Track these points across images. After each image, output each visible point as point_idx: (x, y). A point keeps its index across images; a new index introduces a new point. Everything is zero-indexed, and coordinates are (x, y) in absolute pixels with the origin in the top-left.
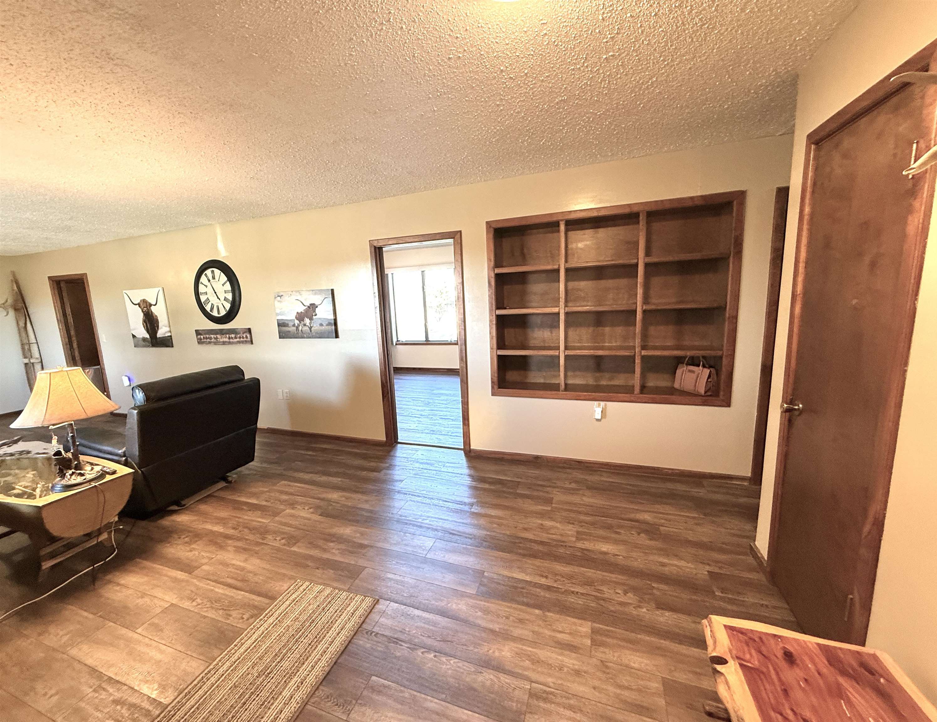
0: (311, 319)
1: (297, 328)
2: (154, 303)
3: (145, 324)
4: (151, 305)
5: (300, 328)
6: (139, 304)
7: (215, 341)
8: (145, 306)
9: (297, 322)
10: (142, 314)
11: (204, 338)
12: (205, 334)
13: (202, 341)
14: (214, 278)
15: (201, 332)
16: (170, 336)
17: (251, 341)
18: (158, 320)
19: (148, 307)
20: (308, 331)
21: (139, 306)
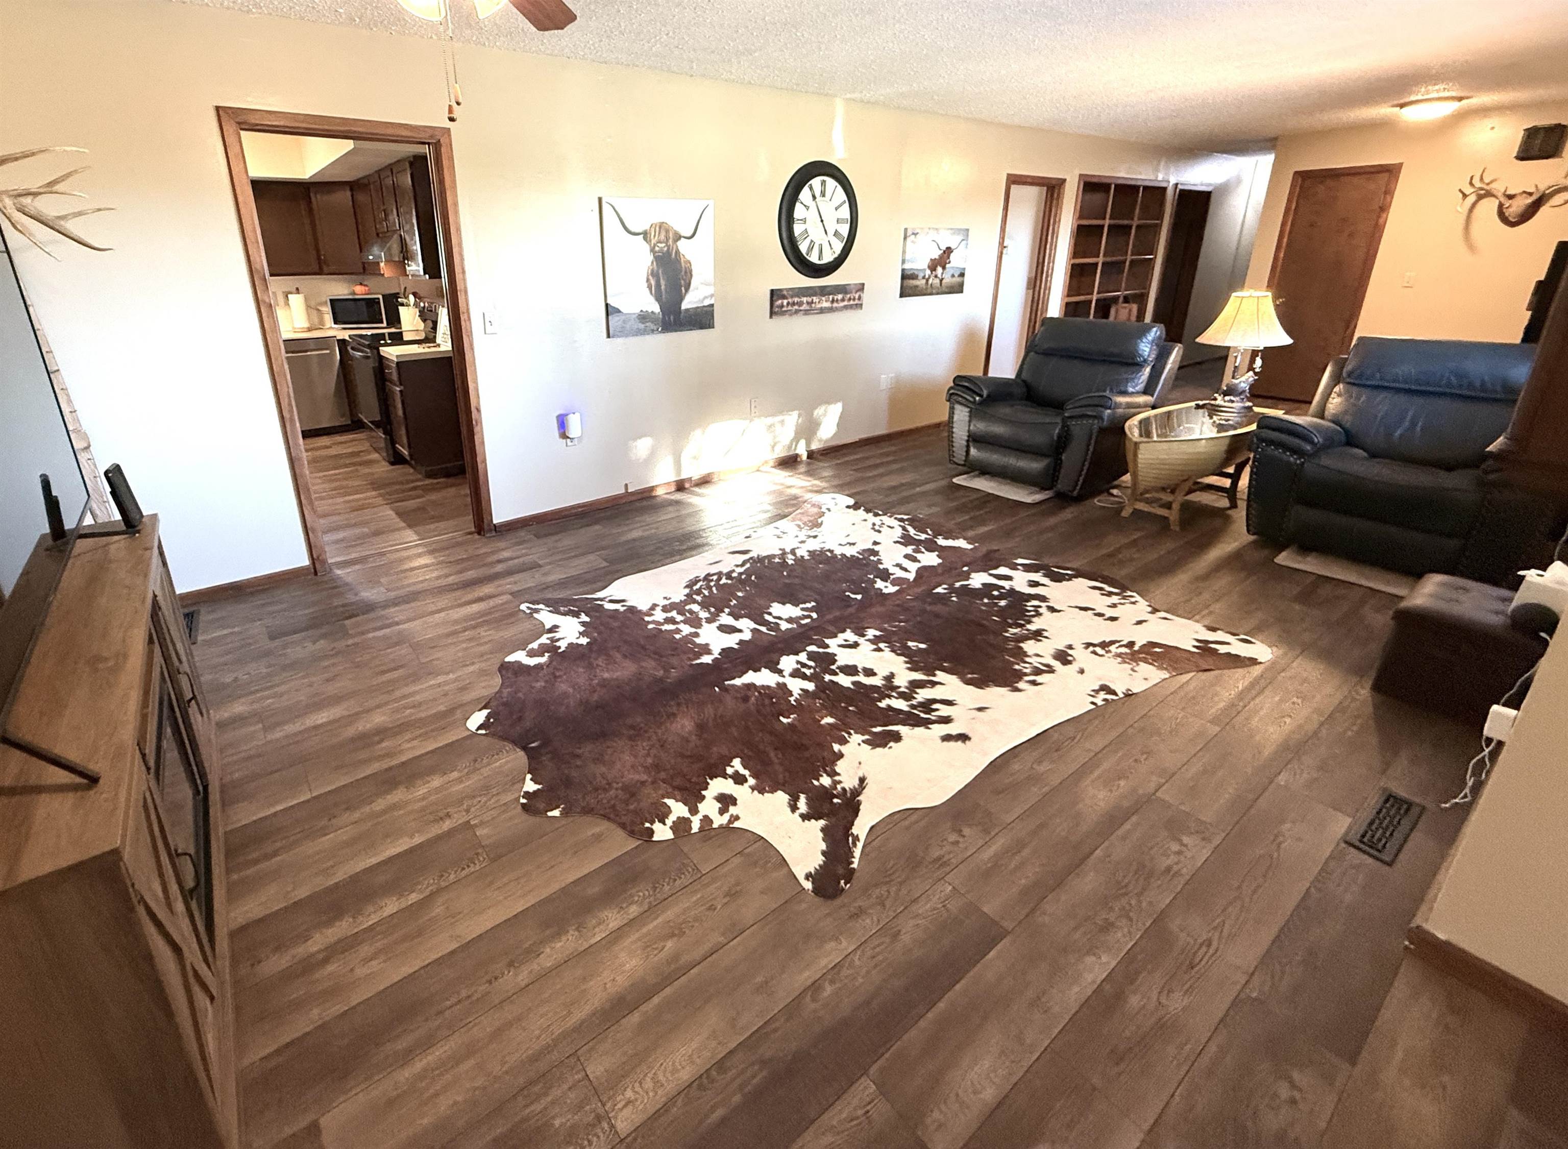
0: (944, 268)
1: (927, 280)
2: (689, 235)
3: (653, 282)
4: (678, 237)
5: (930, 281)
6: (645, 235)
7: (808, 308)
8: (662, 237)
9: (928, 272)
10: (651, 258)
11: (788, 304)
12: (792, 297)
13: (784, 309)
14: (823, 194)
15: (785, 293)
16: (712, 305)
17: (861, 305)
18: (691, 271)
19: (671, 242)
20: (939, 285)
21: (645, 239)
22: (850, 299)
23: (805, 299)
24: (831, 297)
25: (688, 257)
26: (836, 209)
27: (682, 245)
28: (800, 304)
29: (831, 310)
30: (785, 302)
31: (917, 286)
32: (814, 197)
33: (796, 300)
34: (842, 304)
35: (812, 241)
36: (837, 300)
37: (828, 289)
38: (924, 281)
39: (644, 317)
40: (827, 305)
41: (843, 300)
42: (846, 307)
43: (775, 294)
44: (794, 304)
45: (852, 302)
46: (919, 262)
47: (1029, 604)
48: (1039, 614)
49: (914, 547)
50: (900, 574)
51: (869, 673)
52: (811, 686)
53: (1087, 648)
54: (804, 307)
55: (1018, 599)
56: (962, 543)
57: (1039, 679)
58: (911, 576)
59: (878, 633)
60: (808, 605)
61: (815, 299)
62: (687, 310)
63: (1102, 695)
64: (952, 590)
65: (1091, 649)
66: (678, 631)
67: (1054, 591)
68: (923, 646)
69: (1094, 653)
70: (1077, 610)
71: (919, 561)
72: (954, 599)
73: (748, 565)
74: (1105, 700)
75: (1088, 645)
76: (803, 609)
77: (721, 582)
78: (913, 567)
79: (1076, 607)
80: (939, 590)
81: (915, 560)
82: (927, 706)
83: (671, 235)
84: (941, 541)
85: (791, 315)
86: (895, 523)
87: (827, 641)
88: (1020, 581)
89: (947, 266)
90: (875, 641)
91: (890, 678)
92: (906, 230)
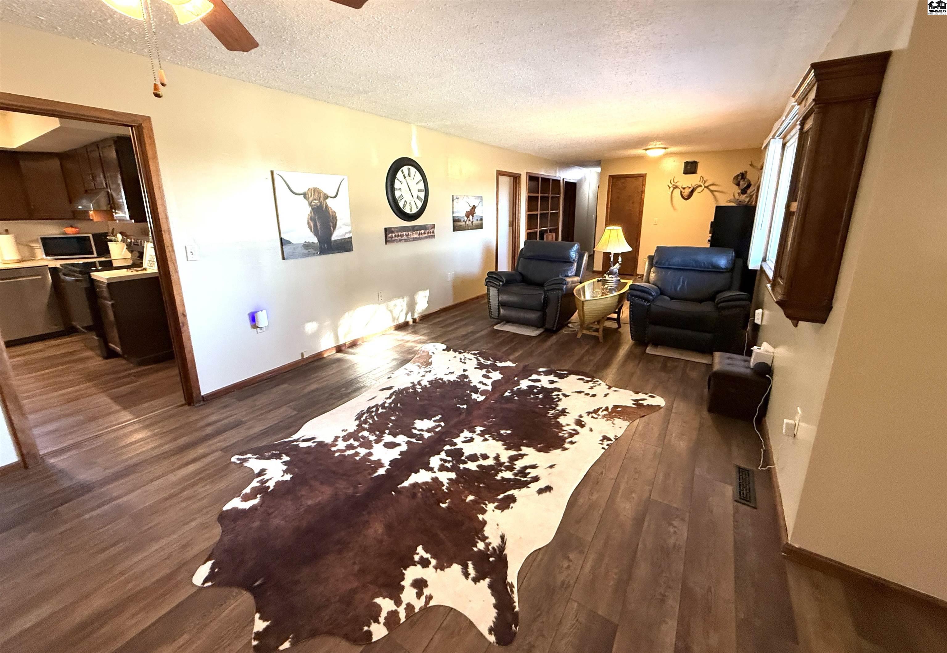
0: (473, 216)
1: (466, 222)
2: (333, 196)
3: (312, 224)
4: (326, 197)
5: (467, 223)
6: (305, 195)
7: (406, 238)
8: (316, 197)
9: (466, 218)
10: (310, 209)
11: (395, 236)
12: (397, 232)
13: (393, 239)
14: (409, 176)
15: (393, 229)
16: (351, 238)
17: (434, 236)
18: (336, 218)
19: (322, 199)
20: (471, 225)
21: (305, 197)
22: (428, 233)
23: (404, 233)
24: (418, 232)
25: (334, 209)
26: (417, 184)
27: (329, 202)
28: (402, 236)
29: (419, 239)
30: (394, 235)
31: (461, 226)
32: (405, 177)
33: (399, 233)
34: (424, 236)
35: (405, 201)
36: (422, 234)
37: (416, 228)
38: (464, 223)
39: (307, 246)
40: (416, 236)
41: (425, 233)
42: (426, 237)
43: (387, 231)
44: (398, 236)
45: (429, 234)
46: (461, 213)
47: (553, 394)
48: (560, 400)
49: (486, 370)
50: (483, 388)
51: (485, 457)
52: (453, 475)
53: (588, 415)
54: (404, 237)
55: (547, 392)
56: (509, 364)
57: (574, 439)
58: (490, 388)
59: (482, 429)
60: (437, 418)
61: (410, 233)
62: (335, 241)
63: (606, 442)
64: (512, 391)
65: (591, 415)
66: (357, 454)
67: (561, 384)
68: (509, 432)
69: (593, 417)
70: (576, 393)
71: (491, 378)
72: (516, 398)
73: (394, 397)
74: (608, 445)
75: (589, 413)
76: (435, 421)
77: (379, 412)
78: (489, 382)
79: (576, 392)
80: (507, 394)
81: (488, 377)
82: (523, 471)
83: (322, 195)
84: (499, 364)
85: (397, 242)
86: (472, 357)
87: (455, 440)
88: (545, 381)
89: (474, 215)
90: (482, 434)
91: (497, 458)
92: (453, 196)
